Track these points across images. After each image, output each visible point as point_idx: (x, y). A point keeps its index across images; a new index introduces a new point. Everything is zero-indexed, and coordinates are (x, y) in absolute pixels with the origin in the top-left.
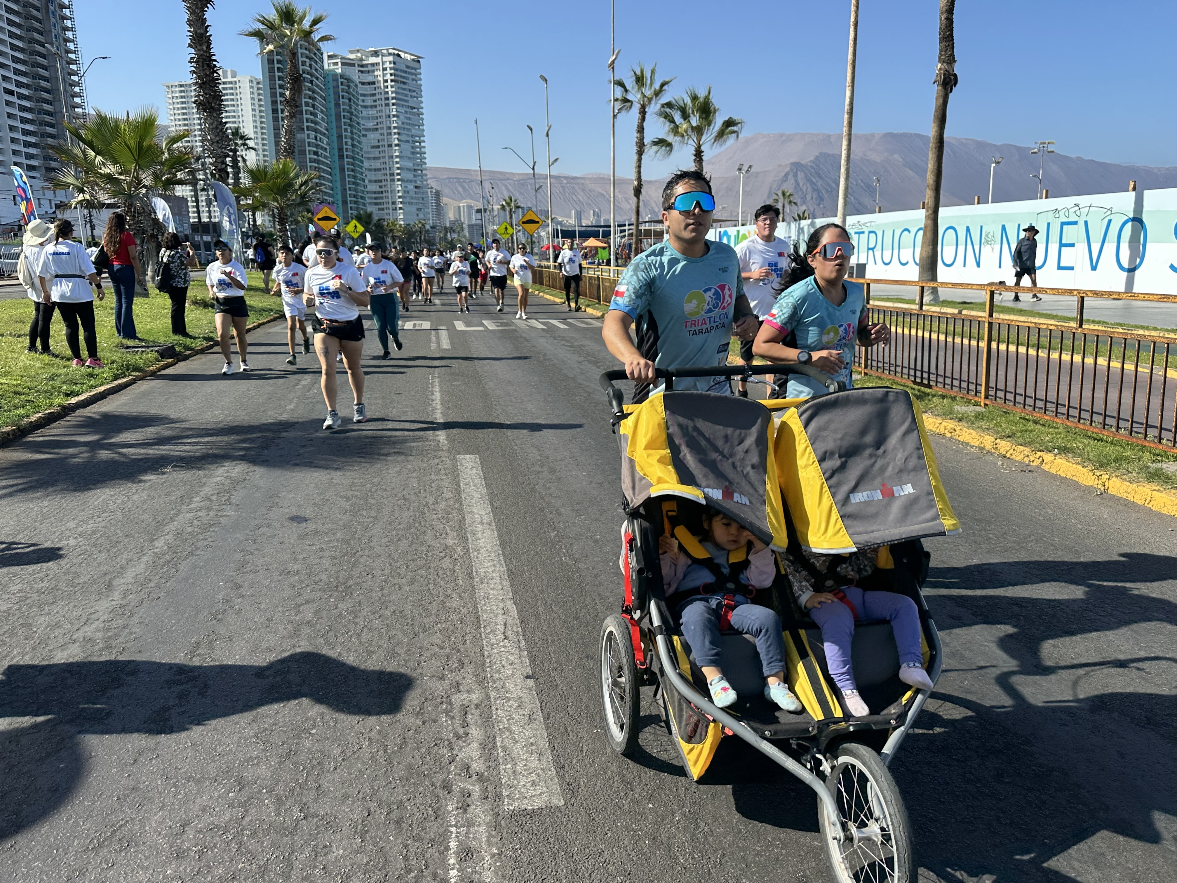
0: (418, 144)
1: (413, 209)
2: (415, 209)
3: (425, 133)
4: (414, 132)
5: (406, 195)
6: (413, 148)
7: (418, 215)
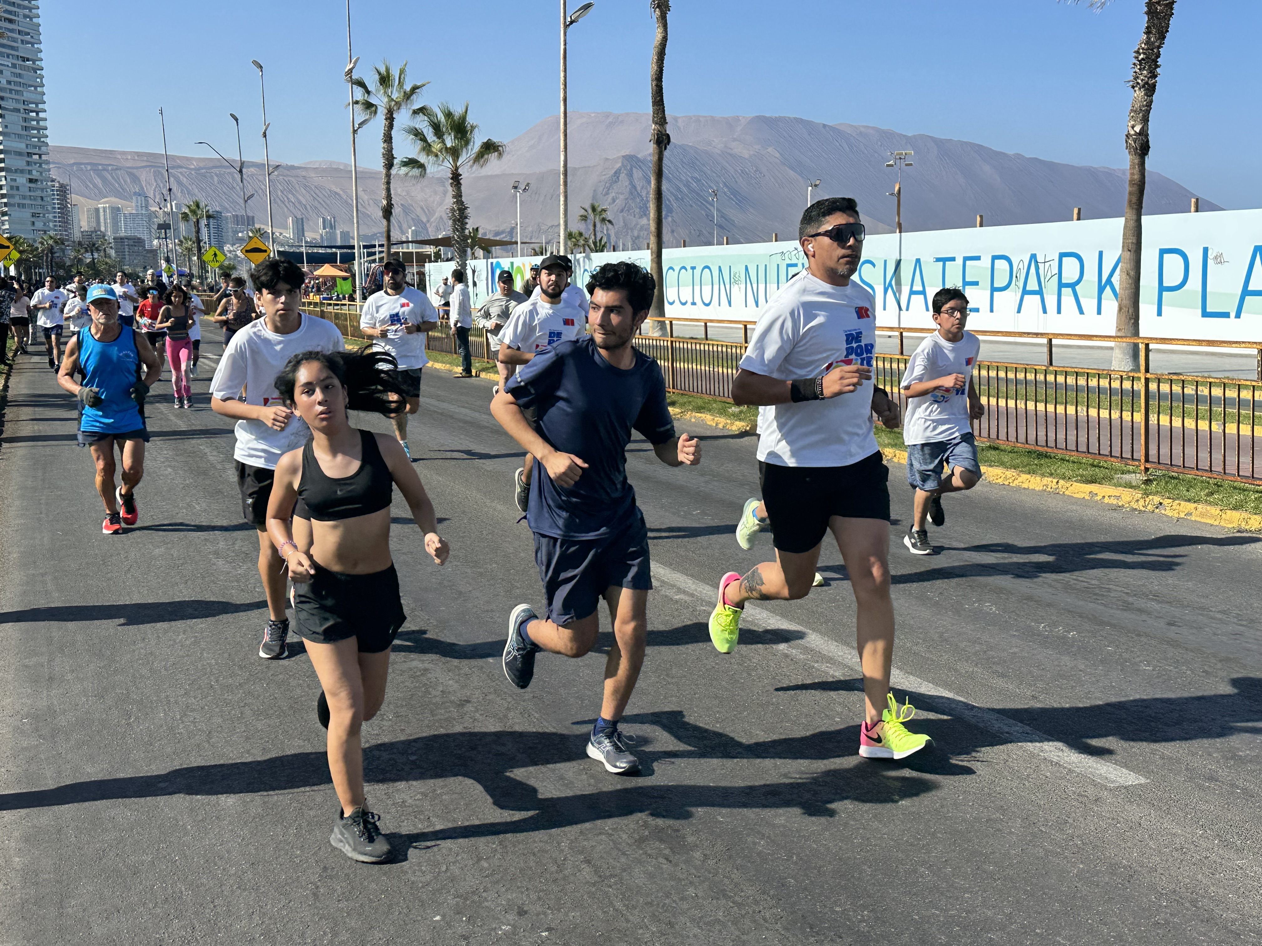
0: (34, 114)
1: (26, 214)
2: (29, 215)
3: (45, 98)
4: (27, 95)
5: (15, 192)
6: (25, 120)
7: (33, 223)
